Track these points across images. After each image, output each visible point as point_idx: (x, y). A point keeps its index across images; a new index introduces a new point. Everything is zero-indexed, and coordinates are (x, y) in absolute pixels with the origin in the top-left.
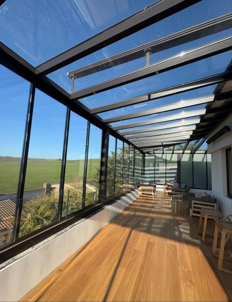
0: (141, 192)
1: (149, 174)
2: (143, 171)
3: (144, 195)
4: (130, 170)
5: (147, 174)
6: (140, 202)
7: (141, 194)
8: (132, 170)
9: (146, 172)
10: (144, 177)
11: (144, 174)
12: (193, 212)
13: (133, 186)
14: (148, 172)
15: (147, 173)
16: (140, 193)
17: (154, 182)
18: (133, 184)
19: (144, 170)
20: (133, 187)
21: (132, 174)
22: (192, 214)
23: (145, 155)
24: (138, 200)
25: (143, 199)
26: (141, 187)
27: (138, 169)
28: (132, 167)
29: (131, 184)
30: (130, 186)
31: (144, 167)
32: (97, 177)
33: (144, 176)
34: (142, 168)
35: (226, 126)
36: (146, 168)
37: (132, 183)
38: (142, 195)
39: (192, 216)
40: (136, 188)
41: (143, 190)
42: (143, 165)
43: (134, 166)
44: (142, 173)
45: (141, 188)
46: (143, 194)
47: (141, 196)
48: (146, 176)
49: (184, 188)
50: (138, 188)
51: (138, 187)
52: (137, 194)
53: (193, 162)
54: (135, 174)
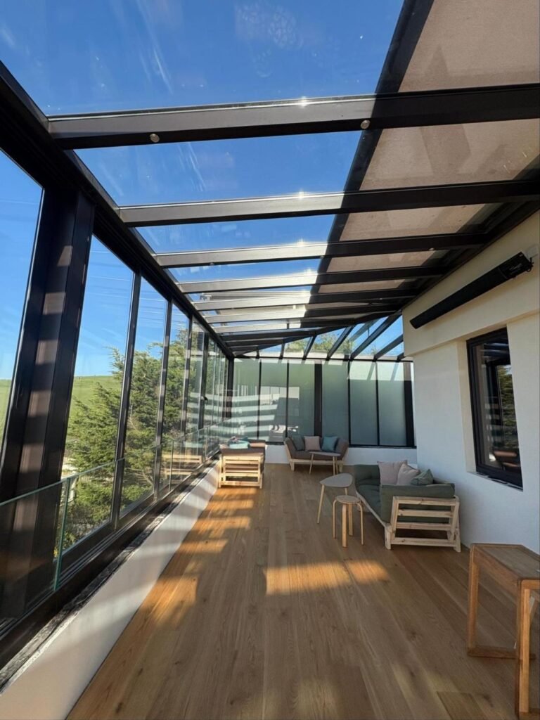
0: (224, 475)
1: (244, 414)
2: (227, 406)
3: (233, 483)
4: (190, 405)
5: (238, 415)
6: (221, 515)
7: (224, 479)
8: (198, 406)
9: (234, 410)
10: (230, 425)
11: (229, 415)
12: (394, 535)
13: (200, 457)
14: (240, 410)
15: (237, 413)
16: (220, 477)
17: (255, 438)
18: (200, 452)
19: (229, 404)
20: (197, 459)
21: (197, 416)
22: (391, 540)
23: (233, 363)
24: (217, 506)
25: (229, 499)
26: (225, 458)
27: (215, 403)
28: (198, 396)
29: (193, 451)
30: (188, 458)
31: (230, 394)
32: (76, 429)
33: (229, 421)
34: (224, 398)
35: (521, 253)
36: (235, 399)
37: (197, 445)
38: (227, 483)
39: (392, 546)
40: (208, 462)
41: (229, 468)
42: (226, 390)
43: (203, 392)
44: (223, 413)
45: (226, 462)
46: (228, 479)
47: (223, 487)
48: (233, 420)
49: (332, 449)
50: (215, 462)
51: (215, 458)
52: (212, 481)
53: (349, 380)
54: (207, 417)
